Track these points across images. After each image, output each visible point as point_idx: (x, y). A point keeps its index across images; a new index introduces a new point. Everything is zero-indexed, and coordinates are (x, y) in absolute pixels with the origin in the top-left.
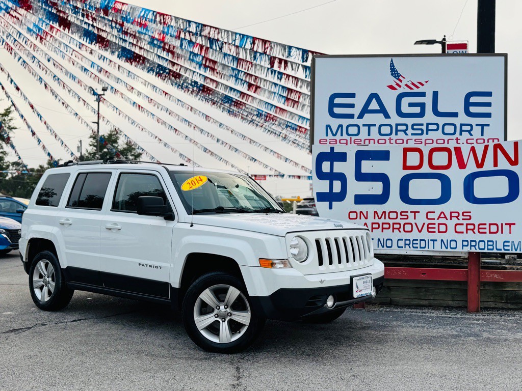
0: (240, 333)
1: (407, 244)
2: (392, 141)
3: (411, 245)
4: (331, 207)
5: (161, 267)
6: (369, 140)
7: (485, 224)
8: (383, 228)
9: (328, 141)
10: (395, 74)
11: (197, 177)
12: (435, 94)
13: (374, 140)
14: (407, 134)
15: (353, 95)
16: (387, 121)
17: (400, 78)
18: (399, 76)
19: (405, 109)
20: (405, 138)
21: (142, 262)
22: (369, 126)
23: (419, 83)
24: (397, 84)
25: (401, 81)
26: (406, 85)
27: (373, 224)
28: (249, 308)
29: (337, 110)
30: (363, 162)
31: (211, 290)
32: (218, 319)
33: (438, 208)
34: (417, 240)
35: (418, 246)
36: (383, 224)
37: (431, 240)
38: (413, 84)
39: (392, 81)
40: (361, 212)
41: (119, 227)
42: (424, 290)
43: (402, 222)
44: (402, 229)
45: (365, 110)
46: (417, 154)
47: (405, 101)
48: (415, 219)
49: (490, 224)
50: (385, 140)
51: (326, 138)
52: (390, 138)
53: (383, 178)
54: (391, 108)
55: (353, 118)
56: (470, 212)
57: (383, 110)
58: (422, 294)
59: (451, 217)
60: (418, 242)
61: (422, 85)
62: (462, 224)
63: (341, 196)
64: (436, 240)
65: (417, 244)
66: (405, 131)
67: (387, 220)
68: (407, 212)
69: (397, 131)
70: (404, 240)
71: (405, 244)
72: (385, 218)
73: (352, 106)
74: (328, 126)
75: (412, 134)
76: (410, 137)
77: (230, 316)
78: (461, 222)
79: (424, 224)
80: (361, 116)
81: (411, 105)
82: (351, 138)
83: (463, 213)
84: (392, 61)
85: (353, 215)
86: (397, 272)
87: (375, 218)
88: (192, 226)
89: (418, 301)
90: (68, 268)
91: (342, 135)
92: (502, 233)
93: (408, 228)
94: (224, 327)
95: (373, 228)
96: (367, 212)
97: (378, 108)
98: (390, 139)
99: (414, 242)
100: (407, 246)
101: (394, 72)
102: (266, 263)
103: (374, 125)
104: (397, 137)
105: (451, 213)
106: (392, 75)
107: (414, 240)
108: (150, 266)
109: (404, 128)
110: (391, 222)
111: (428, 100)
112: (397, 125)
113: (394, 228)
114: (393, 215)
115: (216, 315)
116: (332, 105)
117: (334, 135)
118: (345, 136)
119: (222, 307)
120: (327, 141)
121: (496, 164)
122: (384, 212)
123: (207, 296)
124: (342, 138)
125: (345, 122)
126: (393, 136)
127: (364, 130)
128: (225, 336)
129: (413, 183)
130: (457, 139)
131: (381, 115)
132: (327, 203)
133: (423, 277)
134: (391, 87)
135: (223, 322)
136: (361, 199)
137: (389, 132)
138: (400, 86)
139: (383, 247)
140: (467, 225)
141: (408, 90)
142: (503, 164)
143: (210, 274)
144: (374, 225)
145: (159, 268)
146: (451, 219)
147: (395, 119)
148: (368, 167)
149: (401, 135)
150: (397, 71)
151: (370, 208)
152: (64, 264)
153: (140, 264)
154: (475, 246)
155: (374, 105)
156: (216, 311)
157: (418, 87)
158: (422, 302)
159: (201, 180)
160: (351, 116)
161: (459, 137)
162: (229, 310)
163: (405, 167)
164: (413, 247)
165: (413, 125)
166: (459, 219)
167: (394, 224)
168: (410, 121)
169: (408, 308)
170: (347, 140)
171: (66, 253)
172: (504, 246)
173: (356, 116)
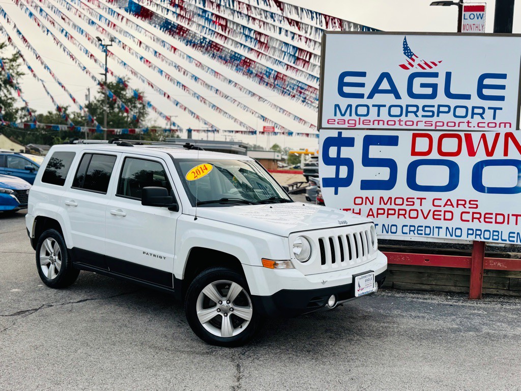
0: (241, 327)
1: (412, 231)
2: (402, 123)
3: (416, 232)
4: (336, 193)
5: (165, 258)
6: (379, 121)
7: (492, 214)
8: (388, 214)
9: (337, 121)
10: (408, 53)
11: (202, 166)
12: (448, 75)
13: (384, 121)
14: (417, 116)
15: (363, 74)
16: (398, 102)
17: (413, 57)
18: (412, 56)
19: (417, 90)
20: (415, 119)
21: (147, 250)
22: (379, 106)
23: (432, 62)
24: (410, 64)
25: (414, 60)
26: (419, 65)
27: (378, 209)
28: (251, 305)
29: (347, 90)
30: (371, 148)
31: (214, 285)
32: (220, 313)
33: (445, 196)
34: (422, 226)
35: (423, 232)
36: (388, 210)
37: (436, 227)
38: (426, 64)
39: (404, 60)
40: (367, 198)
41: (124, 214)
42: (426, 275)
43: (408, 208)
44: (407, 216)
45: (376, 90)
46: (426, 140)
47: (417, 81)
48: (421, 205)
49: (497, 214)
50: (395, 121)
51: (335, 118)
52: (400, 119)
53: (391, 164)
54: (402, 89)
55: (363, 98)
56: (477, 201)
57: (394, 91)
58: (424, 279)
59: (458, 205)
60: (423, 228)
61: (436, 65)
62: (469, 213)
63: (347, 182)
64: (441, 228)
65: (422, 230)
66: (415, 113)
67: (393, 206)
68: (414, 198)
69: (407, 112)
70: (409, 226)
71: (410, 231)
72: (391, 204)
73: (362, 85)
74: (337, 106)
75: (423, 116)
76: (420, 118)
77: (232, 311)
78: (467, 210)
79: (430, 211)
80: (371, 96)
81: (423, 85)
82: (360, 118)
83: (470, 201)
84: (405, 39)
85: (358, 201)
86: (401, 258)
87: (380, 204)
88: (196, 219)
89: (421, 285)
90: (74, 248)
91: (351, 115)
92: (508, 224)
93: (414, 214)
94: (226, 321)
95: (378, 214)
96: (373, 197)
97: (389, 88)
98: (400, 121)
99: (419, 228)
100: (412, 233)
101: (407, 51)
102: (269, 263)
103: (384, 106)
104: (407, 119)
105: (458, 200)
106: (405, 53)
107: (419, 226)
108: (154, 256)
109: (414, 109)
110: (397, 208)
111: (441, 81)
112: (408, 106)
113: (399, 215)
114: (399, 201)
115: (219, 310)
116: (341, 84)
117: (343, 115)
118: (354, 116)
119: (224, 303)
120: (335, 121)
121: (506, 154)
122: (390, 198)
123: (209, 290)
124: (351, 118)
125: (354, 102)
126: (403, 118)
127: (374, 111)
128: (227, 330)
129: (421, 170)
130: (468, 122)
131: (392, 96)
132: (333, 189)
133: (426, 263)
134: (403, 67)
135: (225, 316)
136: (367, 185)
137: (399, 113)
138: (412, 66)
139: (387, 232)
140: (473, 213)
141: (421, 70)
143: (213, 270)
144: (379, 211)
145: (163, 258)
146: (457, 207)
147: (406, 100)
148: (376, 152)
149: (411, 116)
150: (410, 50)
151: (376, 194)
152: (70, 245)
153: (144, 253)
154: (480, 235)
155: (385, 85)
156: (218, 306)
157: (431, 67)
158: (424, 287)
159: (206, 169)
160: (361, 96)
161: (471, 120)
162: (231, 305)
163: (414, 153)
164: (418, 234)
165: (424, 107)
166: (465, 207)
167: (399, 210)
168: (421, 103)
169: (409, 293)
170: (355, 121)
171: (72, 234)
172: (509, 237)
173: (366, 96)
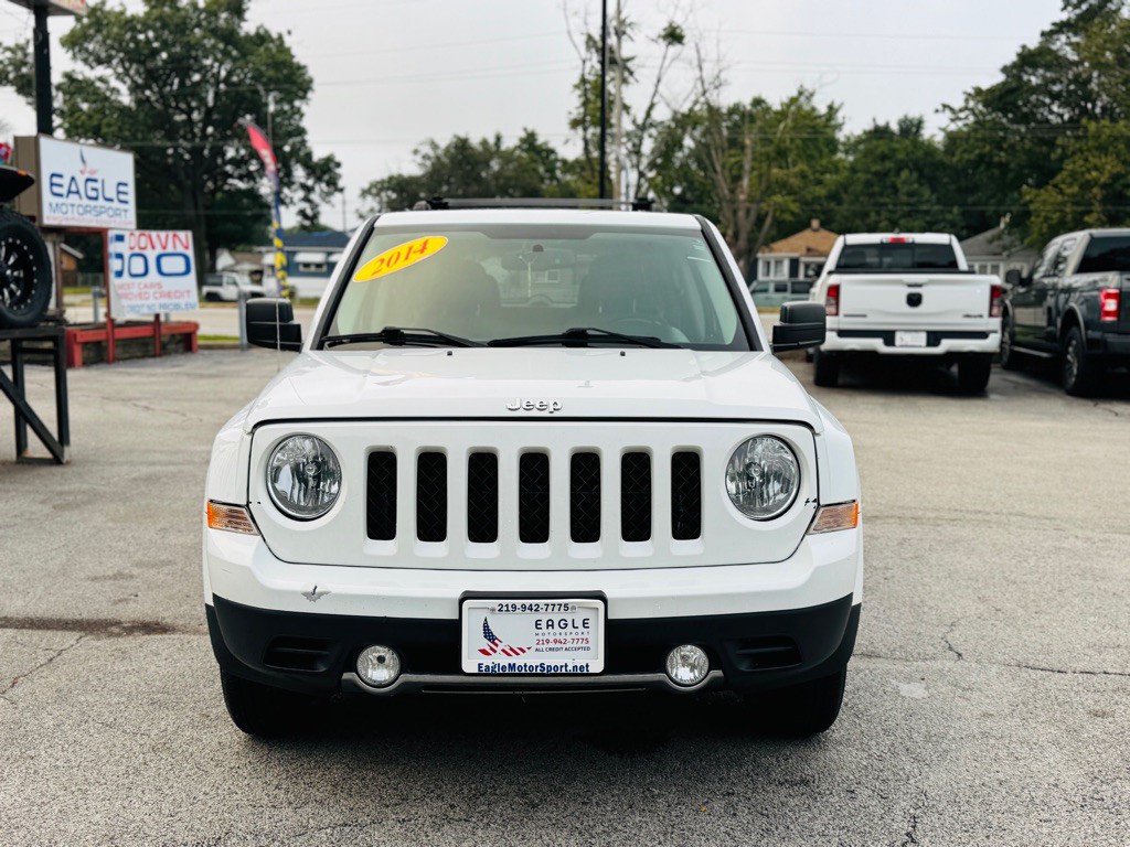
7: (172, 292)
12: (103, 182)
15: (63, 176)
19: (89, 192)
29: (54, 189)
33: (143, 280)
36: (124, 294)
39: (81, 166)
43: (128, 292)
45: (69, 191)
48: (134, 289)
54: (82, 191)
56: (162, 283)
57: (78, 192)
59: (151, 286)
62: (158, 292)
68: (130, 284)
72: (124, 289)
73: (62, 186)
74: (50, 205)
78: (157, 290)
79: (138, 293)
80: (68, 196)
81: (92, 189)
83: (157, 283)
97: (75, 190)
105: (150, 283)
111: (100, 186)
114: (126, 287)
116: (52, 184)
118: (61, 215)
121: (175, 247)
122: (124, 284)
131: (78, 196)
134: (81, 172)
140: (161, 292)
142: (180, 249)
146: (151, 288)
147: (85, 201)
155: (74, 187)
160: (61, 195)
166: (155, 288)
173: (65, 196)
